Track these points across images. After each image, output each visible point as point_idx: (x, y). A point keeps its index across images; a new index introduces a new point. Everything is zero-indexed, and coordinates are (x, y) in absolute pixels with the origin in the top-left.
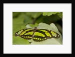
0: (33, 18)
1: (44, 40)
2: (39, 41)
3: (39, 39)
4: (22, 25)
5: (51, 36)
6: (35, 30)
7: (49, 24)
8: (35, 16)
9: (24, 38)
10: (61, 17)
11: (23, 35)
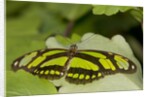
0: (65, 21)
1: (97, 78)
2: (83, 82)
3: (82, 77)
4: (33, 37)
5: (114, 68)
6: (73, 53)
7: (109, 36)
8: (72, 16)
9: (41, 76)
10: (139, 20)
11: (38, 68)
